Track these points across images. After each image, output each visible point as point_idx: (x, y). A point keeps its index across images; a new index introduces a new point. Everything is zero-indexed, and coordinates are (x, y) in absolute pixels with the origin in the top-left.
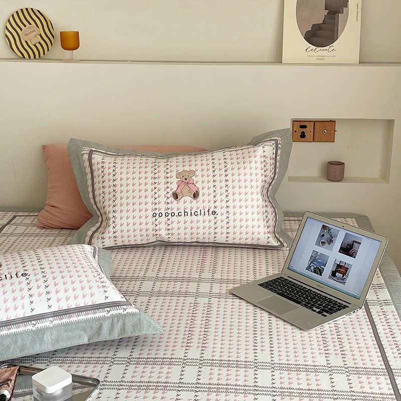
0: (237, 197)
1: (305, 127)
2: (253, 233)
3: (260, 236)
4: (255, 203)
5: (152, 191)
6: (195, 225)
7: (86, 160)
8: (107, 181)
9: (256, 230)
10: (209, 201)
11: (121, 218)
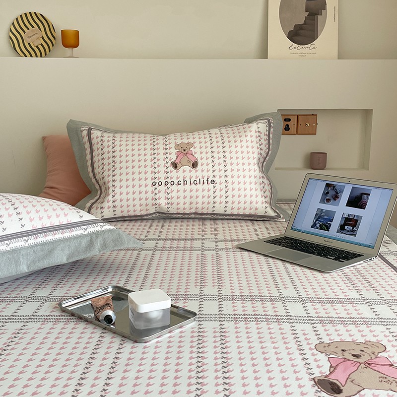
0: (235, 167)
2: (251, 203)
3: (258, 206)
4: (252, 173)
5: (151, 160)
6: (194, 194)
7: (85, 136)
9: (254, 199)
10: (208, 171)
11: (121, 187)
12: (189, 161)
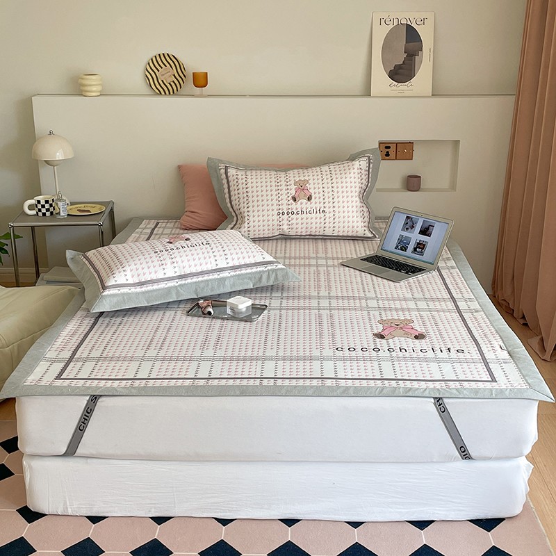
0: (341, 199)
1: (389, 147)
3: (358, 229)
4: (354, 204)
6: (309, 221)
7: (223, 174)
8: (241, 188)
10: (320, 203)
12: (305, 195)
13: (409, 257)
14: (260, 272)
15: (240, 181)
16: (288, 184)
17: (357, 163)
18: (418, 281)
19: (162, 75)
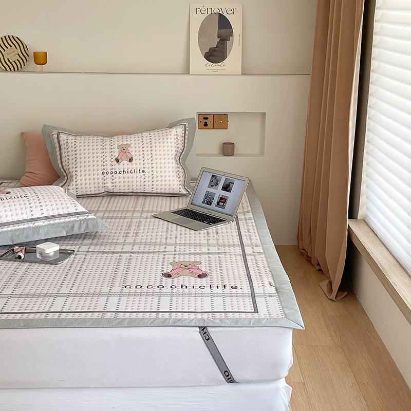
0: (158, 161)
1: (207, 118)
2: (169, 185)
3: (174, 187)
4: (171, 165)
5: (101, 157)
6: (130, 179)
7: (55, 138)
8: (71, 151)
9: (171, 183)
10: (140, 164)
11: (81, 176)
12: (127, 157)
13: (213, 210)
14: (72, 221)
15: (70, 145)
16: (112, 147)
17: (174, 131)
18: (217, 230)
19: (8, 54)
